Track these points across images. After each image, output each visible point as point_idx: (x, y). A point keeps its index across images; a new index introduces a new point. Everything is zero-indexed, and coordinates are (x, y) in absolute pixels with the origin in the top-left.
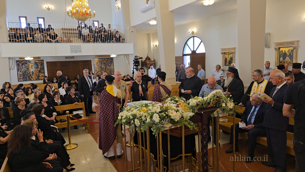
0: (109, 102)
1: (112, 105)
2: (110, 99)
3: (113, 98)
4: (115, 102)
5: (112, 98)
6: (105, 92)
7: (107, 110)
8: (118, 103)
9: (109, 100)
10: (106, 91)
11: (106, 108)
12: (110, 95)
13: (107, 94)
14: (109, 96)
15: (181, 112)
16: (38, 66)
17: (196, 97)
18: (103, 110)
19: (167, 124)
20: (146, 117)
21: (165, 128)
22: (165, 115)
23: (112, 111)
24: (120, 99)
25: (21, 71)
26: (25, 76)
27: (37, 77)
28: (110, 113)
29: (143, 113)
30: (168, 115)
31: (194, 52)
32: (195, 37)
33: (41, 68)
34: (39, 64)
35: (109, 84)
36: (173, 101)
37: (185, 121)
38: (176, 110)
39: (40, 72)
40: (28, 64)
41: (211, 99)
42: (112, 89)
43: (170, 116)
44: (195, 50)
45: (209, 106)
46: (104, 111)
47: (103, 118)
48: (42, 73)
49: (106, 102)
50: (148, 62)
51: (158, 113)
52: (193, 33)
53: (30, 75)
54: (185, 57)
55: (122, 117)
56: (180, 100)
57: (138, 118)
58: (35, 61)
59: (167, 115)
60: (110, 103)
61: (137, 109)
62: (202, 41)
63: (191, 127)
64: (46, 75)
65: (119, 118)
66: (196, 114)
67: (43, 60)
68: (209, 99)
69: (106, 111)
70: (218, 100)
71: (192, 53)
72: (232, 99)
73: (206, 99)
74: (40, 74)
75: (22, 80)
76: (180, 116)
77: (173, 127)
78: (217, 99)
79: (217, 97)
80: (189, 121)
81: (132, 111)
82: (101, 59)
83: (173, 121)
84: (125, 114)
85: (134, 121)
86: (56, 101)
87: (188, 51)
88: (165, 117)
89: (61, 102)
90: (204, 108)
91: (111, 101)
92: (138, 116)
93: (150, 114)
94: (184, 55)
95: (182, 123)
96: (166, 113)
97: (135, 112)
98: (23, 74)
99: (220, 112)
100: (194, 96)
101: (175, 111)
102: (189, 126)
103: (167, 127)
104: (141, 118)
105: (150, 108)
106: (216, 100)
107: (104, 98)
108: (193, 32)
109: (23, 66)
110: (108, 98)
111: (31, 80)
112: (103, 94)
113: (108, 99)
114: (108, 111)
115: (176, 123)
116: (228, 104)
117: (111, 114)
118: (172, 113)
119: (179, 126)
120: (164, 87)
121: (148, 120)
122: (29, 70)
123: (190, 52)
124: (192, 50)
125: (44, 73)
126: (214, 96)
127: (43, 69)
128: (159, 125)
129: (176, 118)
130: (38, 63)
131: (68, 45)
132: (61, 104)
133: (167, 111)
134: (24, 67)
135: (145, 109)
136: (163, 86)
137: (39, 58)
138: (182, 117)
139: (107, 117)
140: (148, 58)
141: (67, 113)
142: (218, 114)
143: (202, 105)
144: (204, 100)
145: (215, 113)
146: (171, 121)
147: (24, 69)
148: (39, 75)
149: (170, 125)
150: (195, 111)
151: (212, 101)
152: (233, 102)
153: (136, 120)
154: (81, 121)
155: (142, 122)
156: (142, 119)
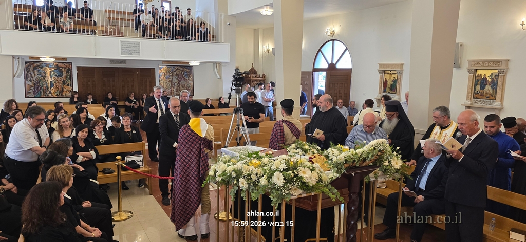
0: (193, 145)
1: (196, 150)
2: (194, 140)
3: (199, 140)
4: (202, 147)
5: (197, 140)
6: (187, 129)
7: (188, 158)
8: (208, 149)
9: (192, 143)
10: (189, 126)
11: (186, 156)
12: (195, 133)
13: (189, 132)
14: (193, 136)
15: (319, 172)
16: (62, 72)
17: (339, 145)
18: (181, 158)
19: (296, 189)
20: (258, 176)
21: (292, 195)
22: (292, 175)
23: (196, 160)
24: (212, 141)
25: (31, 81)
26: (37, 89)
27: (60, 92)
28: (192, 163)
29: (254, 169)
30: (298, 175)
31: (332, 67)
32: (335, 41)
33: (66, 76)
34: (65, 69)
35: (193, 116)
36: (299, 150)
37: (325, 186)
38: (311, 168)
39: (64, 83)
40: (43, 68)
41: (369, 153)
42: (198, 125)
43: (301, 177)
44: (334, 62)
45: (364, 164)
46: (182, 161)
47: (180, 171)
48: (68, 85)
49: (188, 145)
50: (252, 77)
51: (281, 172)
52: (333, 33)
53: (48, 88)
54: (316, 72)
55: (215, 172)
56: (311, 148)
57: (244, 177)
58: (57, 63)
59: (296, 176)
60: (193, 148)
61: (243, 162)
62: (347, 49)
63: (334, 196)
64: (76, 89)
65: (211, 173)
66: (343, 175)
67: (71, 63)
68: (365, 153)
69: (187, 161)
70: (380, 155)
71: (329, 67)
72: (400, 154)
73: (361, 153)
74: (65, 86)
75: (32, 95)
76: (317, 179)
77: (303, 196)
78: (379, 153)
79: (380, 151)
80: (330, 186)
81: (235, 164)
82: (172, 68)
83: (306, 186)
84: (221, 167)
85: (238, 181)
86: (96, 137)
87: (322, 64)
88: (292, 178)
89: (105, 139)
90: (356, 166)
91: (195, 145)
92: (245, 173)
93: (267, 171)
94: (315, 70)
95: (319, 189)
96: (296, 172)
97: (239, 165)
98: (35, 85)
99: (380, 173)
100: (336, 144)
101: (309, 169)
102: (330, 195)
103: (294, 194)
104: (249, 177)
105: (266, 160)
106: (377, 155)
107: (184, 139)
108: (333, 31)
109: (36, 71)
110: (191, 138)
111: (48, 96)
112: (182, 131)
113: (192, 141)
114: (189, 161)
115: (309, 190)
116: (393, 162)
117: (194, 166)
118: (304, 173)
119: (313, 194)
120: (290, 125)
121: (263, 181)
122: (46, 79)
123: (326, 66)
124: (330, 62)
125: (72, 85)
126: (375, 149)
127: (71, 78)
128: (283, 191)
129: (310, 181)
130: (62, 68)
131: (118, 40)
132: (105, 143)
133: (296, 169)
134: (36, 73)
135: (257, 162)
136: (288, 123)
137: (63, 59)
138: (320, 180)
139: (186, 171)
140: (253, 71)
141: (118, 160)
142: (376, 177)
143: (354, 161)
144: (356, 154)
145: (371, 175)
146: (302, 185)
147: (36, 76)
148: (63, 89)
149: (300, 191)
150: (340, 171)
151: (370, 156)
152: (401, 158)
153: (241, 180)
154: (138, 173)
155: (252, 184)
156: (251, 178)
